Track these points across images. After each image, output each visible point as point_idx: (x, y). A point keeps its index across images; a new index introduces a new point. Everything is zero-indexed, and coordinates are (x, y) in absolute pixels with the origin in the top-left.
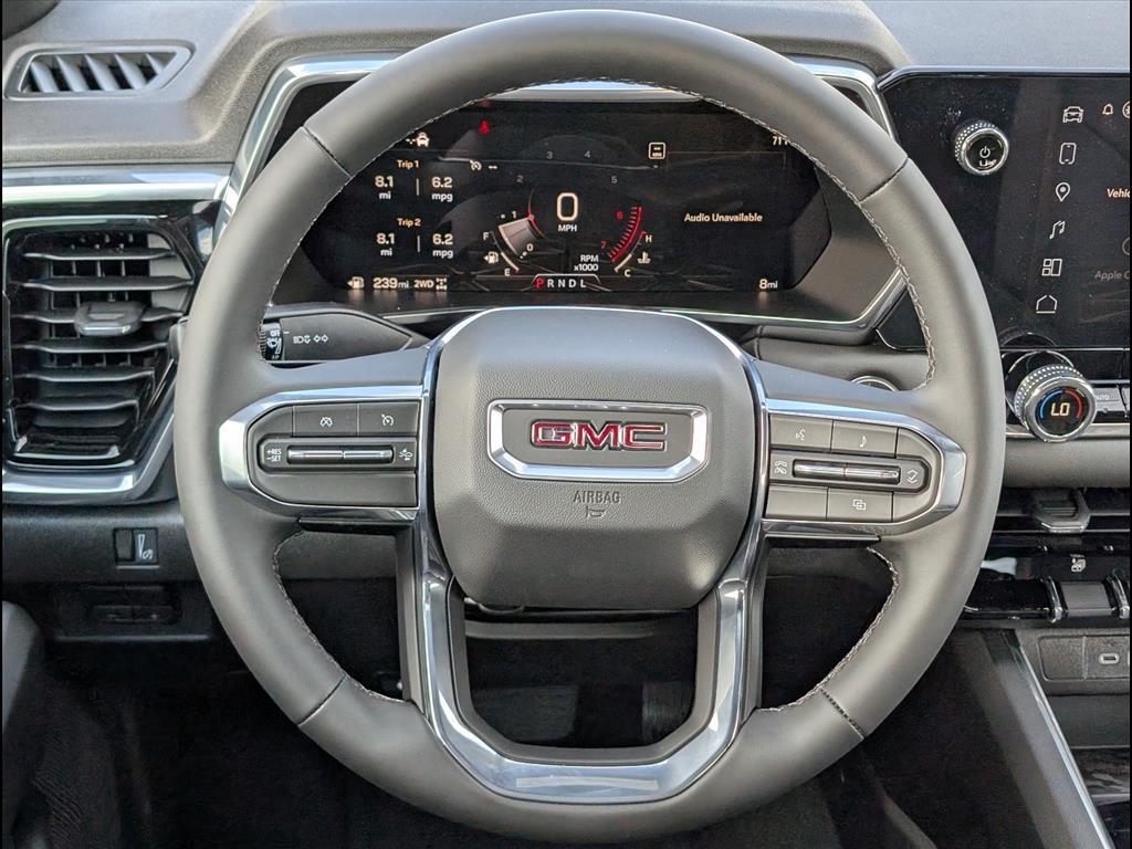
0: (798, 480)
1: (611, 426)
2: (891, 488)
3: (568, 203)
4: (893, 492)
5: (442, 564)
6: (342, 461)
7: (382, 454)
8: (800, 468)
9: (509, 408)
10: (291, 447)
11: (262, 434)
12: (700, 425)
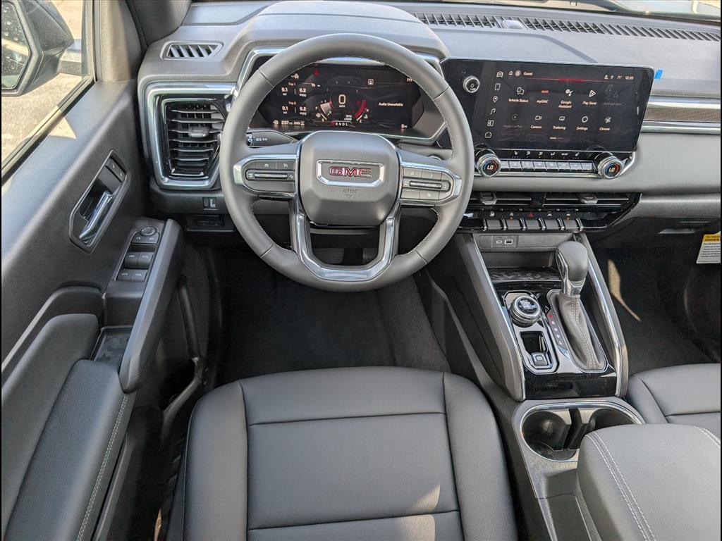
0: (412, 187)
1: (355, 169)
2: (439, 190)
3: (342, 98)
4: (439, 191)
5: (303, 211)
6: (271, 178)
7: (284, 176)
8: (412, 183)
9: (323, 162)
10: (256, 173)
11: (247, 169)
12: (382, 169)
